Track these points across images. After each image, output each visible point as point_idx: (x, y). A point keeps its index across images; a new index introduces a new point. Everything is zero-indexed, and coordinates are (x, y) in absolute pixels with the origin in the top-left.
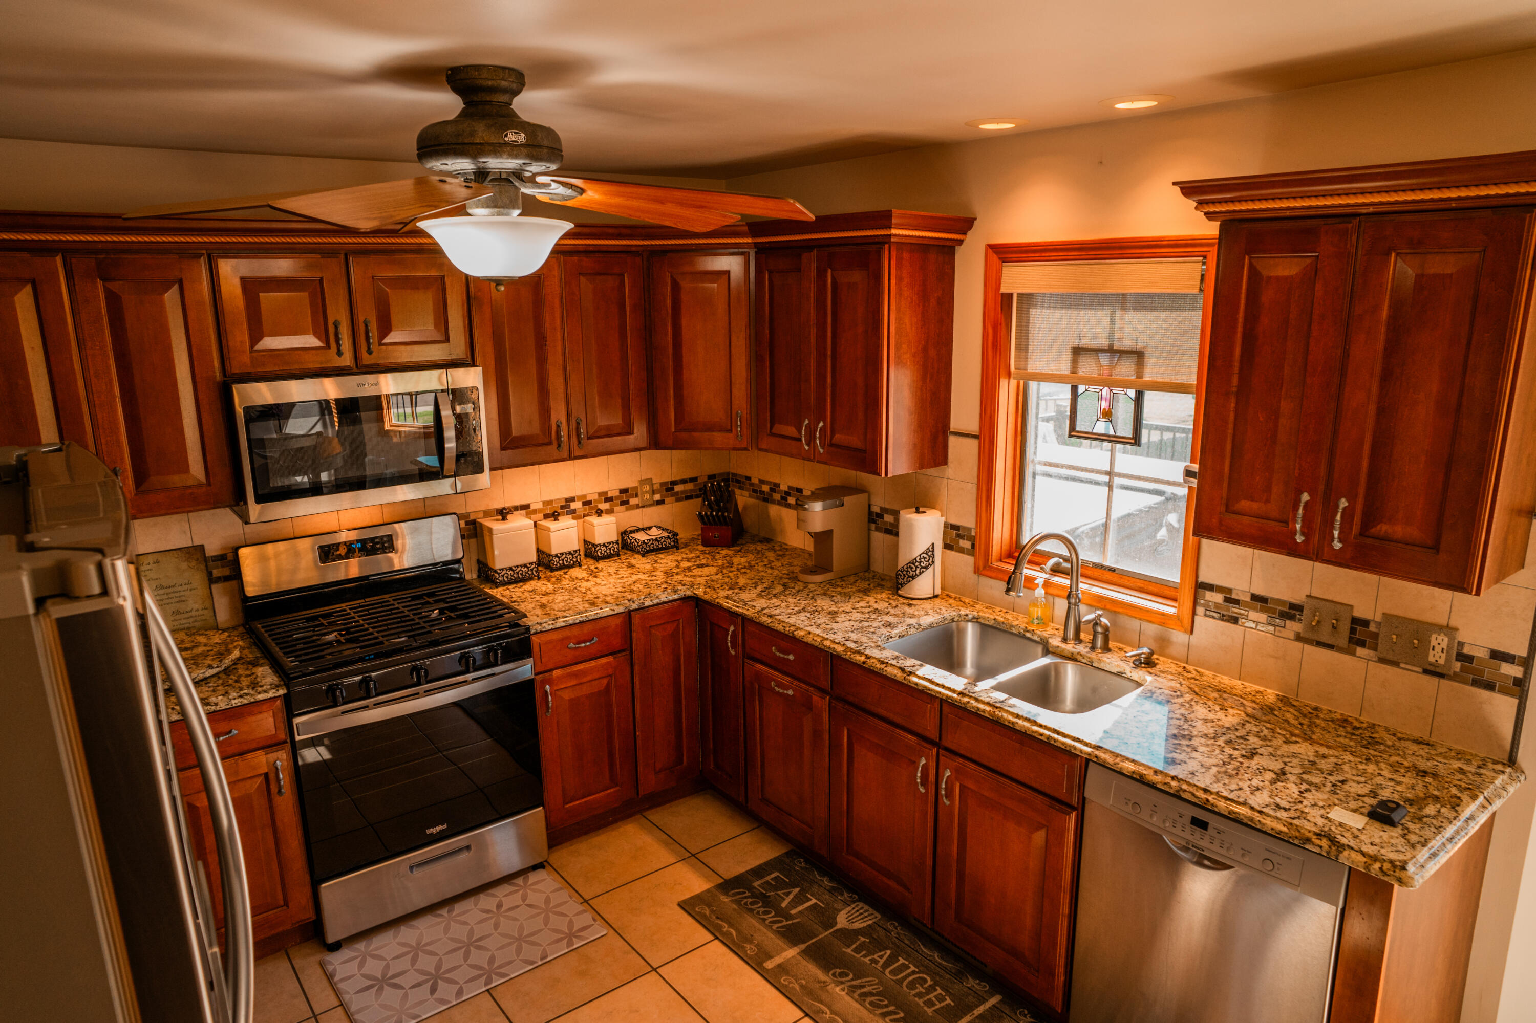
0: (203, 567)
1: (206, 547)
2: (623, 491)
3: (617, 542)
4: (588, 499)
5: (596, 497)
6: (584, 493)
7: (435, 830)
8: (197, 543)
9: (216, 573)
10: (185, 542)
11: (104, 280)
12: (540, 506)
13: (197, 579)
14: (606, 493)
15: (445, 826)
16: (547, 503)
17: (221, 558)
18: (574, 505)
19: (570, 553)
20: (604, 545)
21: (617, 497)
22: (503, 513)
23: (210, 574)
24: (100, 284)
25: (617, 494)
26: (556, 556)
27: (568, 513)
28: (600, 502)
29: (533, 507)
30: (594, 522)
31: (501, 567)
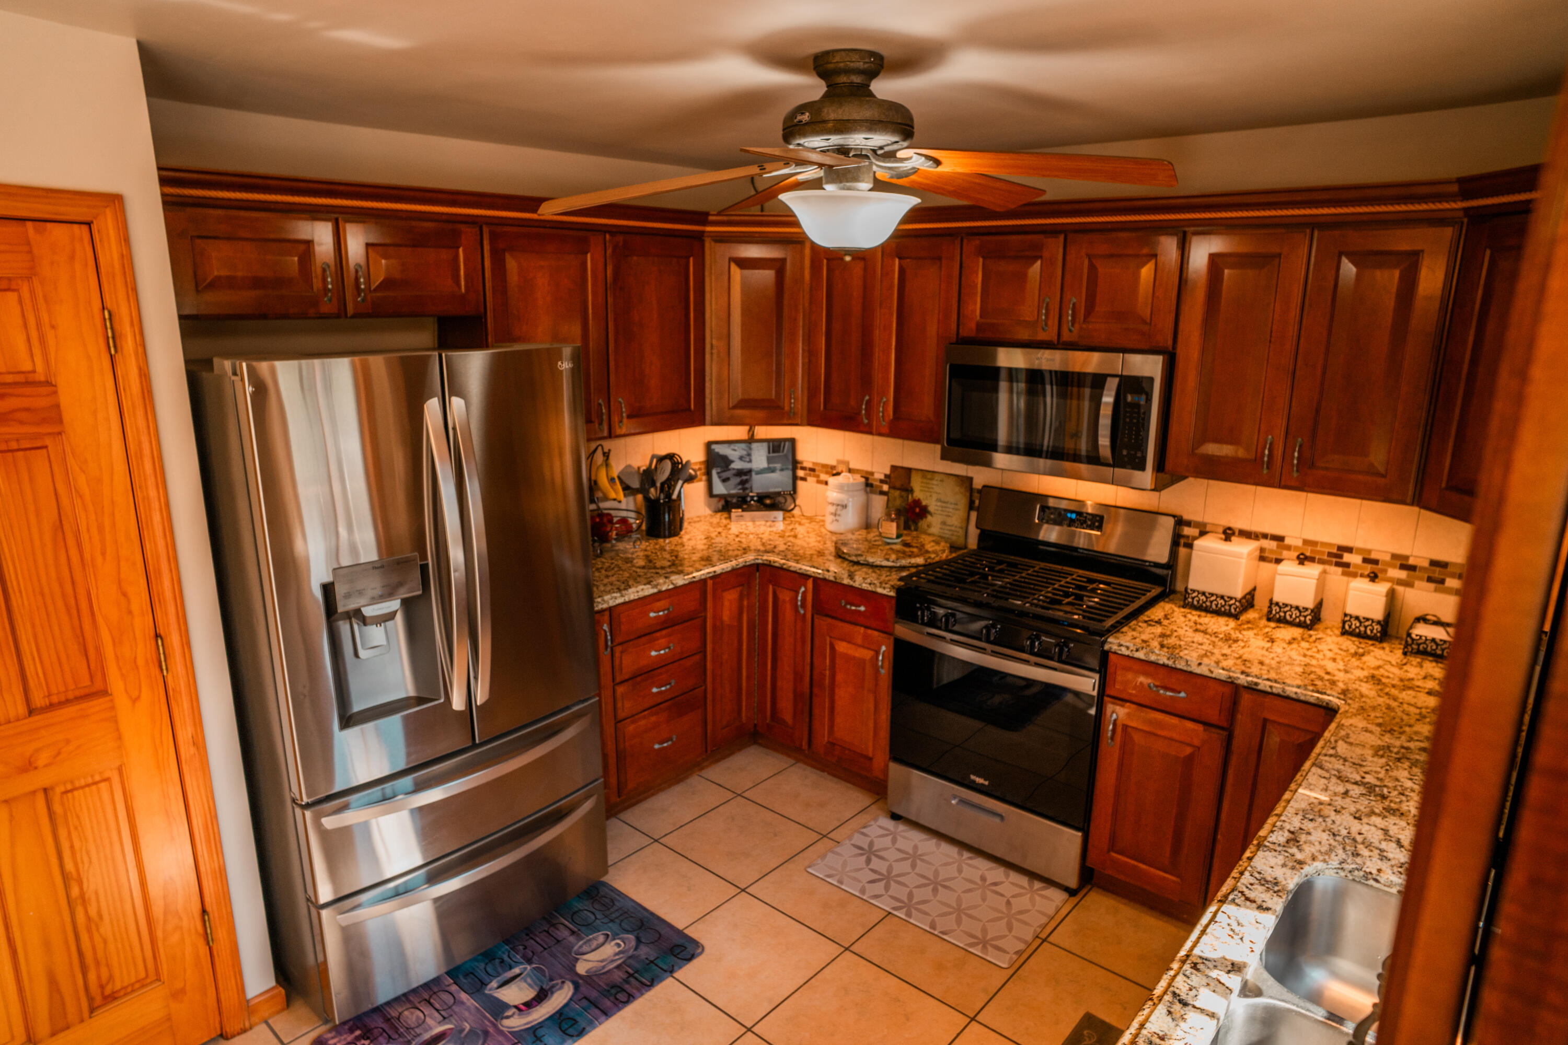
0: (968, 494)
2: (1434, 563)
3: (1379, 622)
4: (1373, 556)
5: (1387, 558)
6: (1368, 546)
7: (979, 780)
12: (1299, 543)
13: (963, 503)
14: (1407, 558)
15: (986, 783)
16: (1306, 542)
18: (1347, 557)
19: (1297, 608)
20: (1357, 618)
21: (1423, 569)
22: (1228, 534)
25: (1426, 564)
26: (1277, 604)
27: (1338, 564)
28: (1394, 567)
29: (1287, 541)
30: (1360, 586)
31: (1194, 591)
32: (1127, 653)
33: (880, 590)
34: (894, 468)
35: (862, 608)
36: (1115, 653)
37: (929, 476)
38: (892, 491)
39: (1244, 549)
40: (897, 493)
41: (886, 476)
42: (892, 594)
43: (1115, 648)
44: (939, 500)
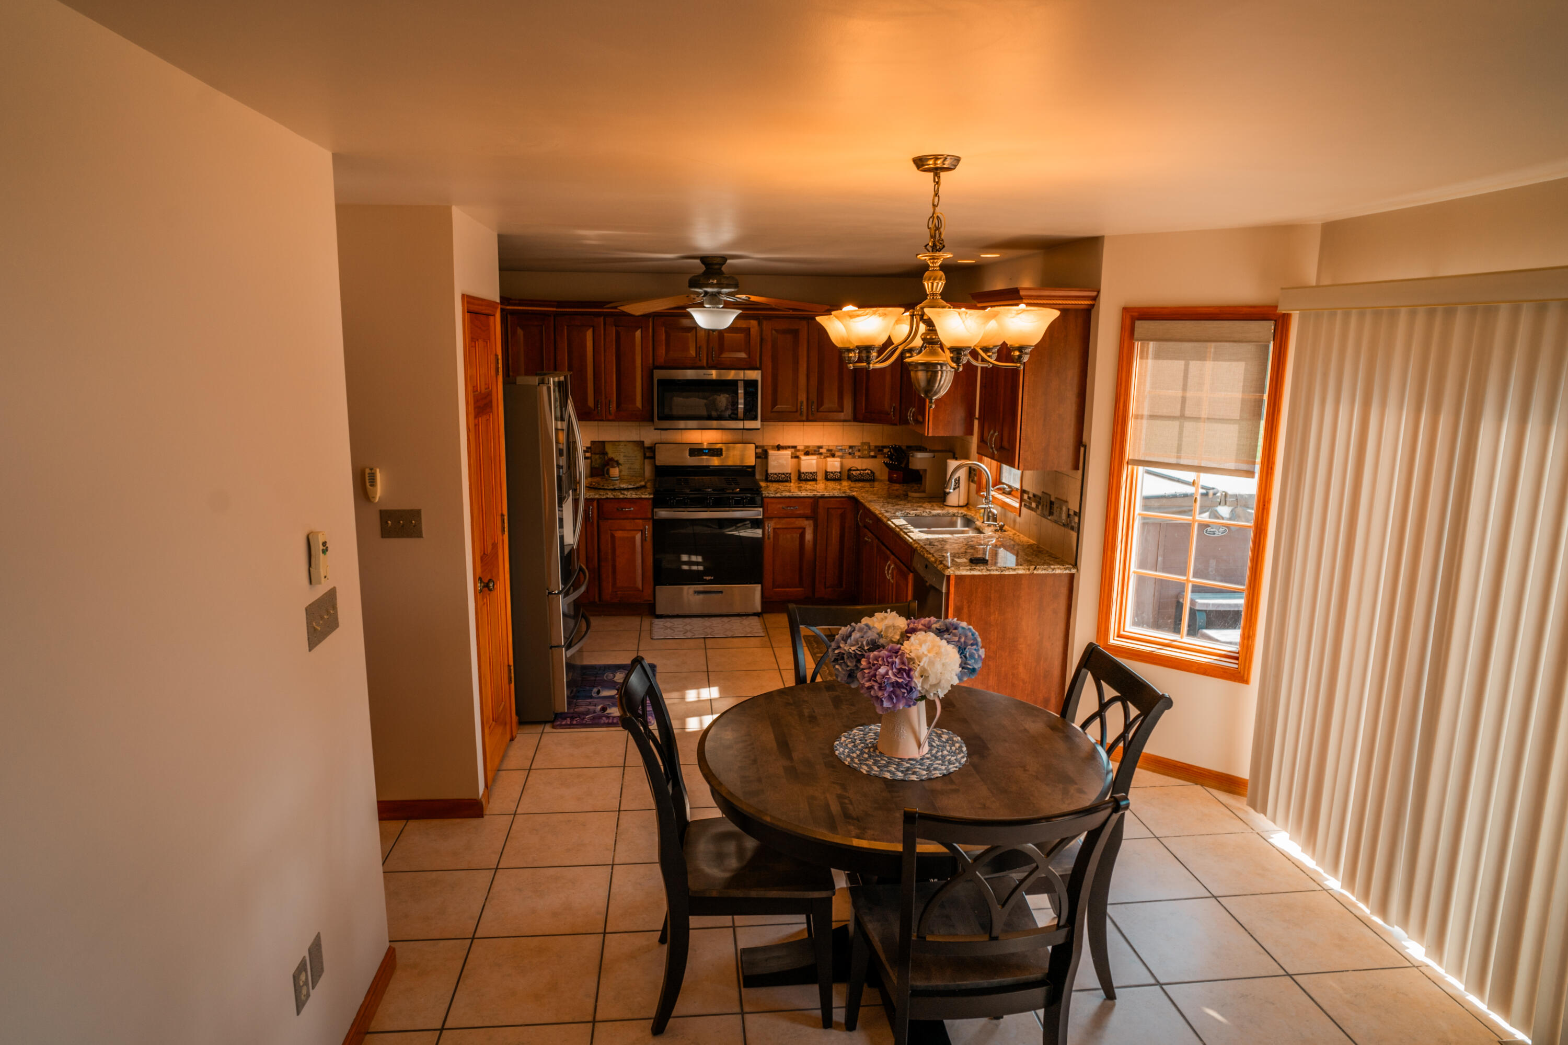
0: (642, 450)
1: (645, 443)
2: (851, 447)
3: (840, 473)
4: (830, 448)
5: (834, 448)
6: (827, 444)
7: (708, 578)
8: (642, 440)
9: (648, 454)
10: (636, 438)
11: (616, 326)
13: (639, 455)
14: (840, 446)
15: (713, 578)
16: (805, 447)
17: (648, 448)
18: (821, 451)
19: (811, 473)
20: (832, 473)
21: (846, 450)
22: (779, 448)
23: (645, 454)
24: (614, 328)
25: (847, 448)
26: (803, 473)
27: (819, 453)
28: (836, 451)
29: (798, 448)
30: (830, 460)
31: (771, 474)
32: (772, 495)
33: (643, 496)
34: (593, 443)
35: (632, 509)
36: (768, 497)
37: (617, 444)
38: (594, 456)
39: (788, 452)
40: (597, 456)
41: (587, 448)
42: (651, 496)
43: (767, 495)
44: (625, 456)
